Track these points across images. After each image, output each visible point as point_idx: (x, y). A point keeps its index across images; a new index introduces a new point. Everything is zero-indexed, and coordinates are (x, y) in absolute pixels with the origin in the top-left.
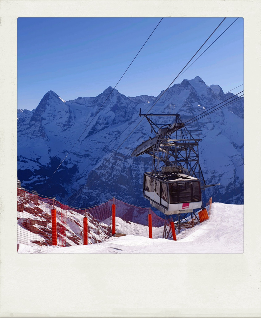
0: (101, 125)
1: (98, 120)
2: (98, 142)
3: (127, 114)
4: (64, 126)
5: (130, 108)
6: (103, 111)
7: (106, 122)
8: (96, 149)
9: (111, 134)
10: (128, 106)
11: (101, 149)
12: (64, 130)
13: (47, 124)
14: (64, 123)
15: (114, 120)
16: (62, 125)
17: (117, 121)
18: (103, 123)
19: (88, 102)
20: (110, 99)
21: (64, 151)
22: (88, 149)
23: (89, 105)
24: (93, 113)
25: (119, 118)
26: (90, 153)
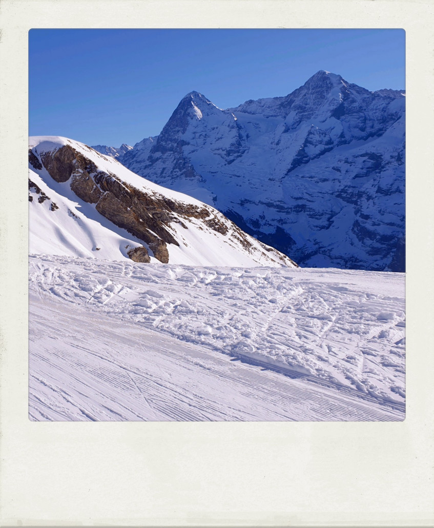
0: (316, 145)
1: (308, 135)
2: (320, 179)
3: (369, 123)
4: (229, 153)
5: (372, 110)
6: (315, 118)
7: (326, 139)
8: (320, 195)
9: (350, 160)
10: (367, 106)
11: (332, 194)
12: (230, 162)
13: (193, 151)
14: (228, 149)
15: (342, 136)
16: (225, 152)
17: (347, 137)
18: (321, 142)
19: (269, 107)
20: (325, 94)
21: (242, 201)
22: (300, 195)
23: (272, 113)
24: (287, 126)
25: (350, 132)
26: (308, 204)
